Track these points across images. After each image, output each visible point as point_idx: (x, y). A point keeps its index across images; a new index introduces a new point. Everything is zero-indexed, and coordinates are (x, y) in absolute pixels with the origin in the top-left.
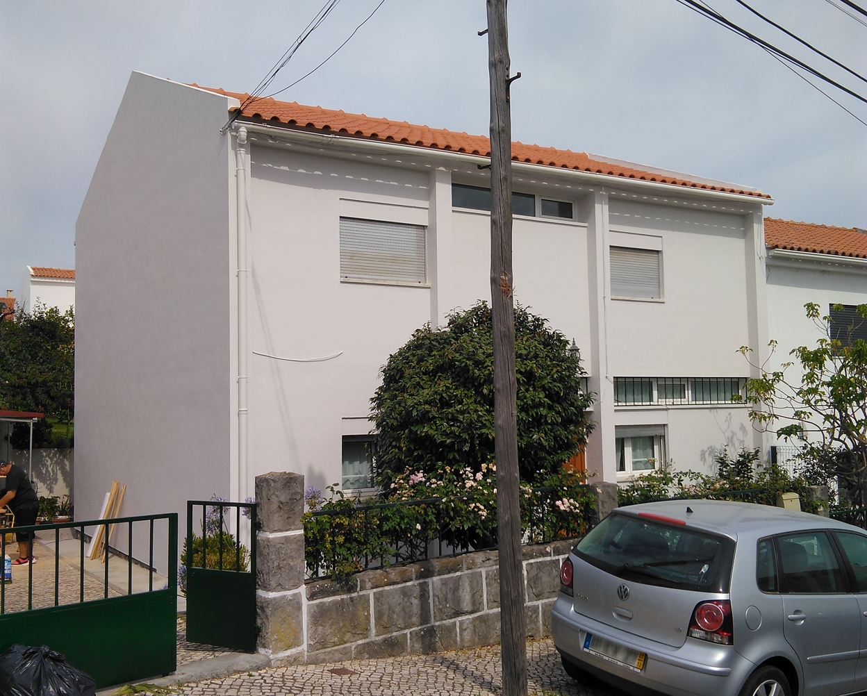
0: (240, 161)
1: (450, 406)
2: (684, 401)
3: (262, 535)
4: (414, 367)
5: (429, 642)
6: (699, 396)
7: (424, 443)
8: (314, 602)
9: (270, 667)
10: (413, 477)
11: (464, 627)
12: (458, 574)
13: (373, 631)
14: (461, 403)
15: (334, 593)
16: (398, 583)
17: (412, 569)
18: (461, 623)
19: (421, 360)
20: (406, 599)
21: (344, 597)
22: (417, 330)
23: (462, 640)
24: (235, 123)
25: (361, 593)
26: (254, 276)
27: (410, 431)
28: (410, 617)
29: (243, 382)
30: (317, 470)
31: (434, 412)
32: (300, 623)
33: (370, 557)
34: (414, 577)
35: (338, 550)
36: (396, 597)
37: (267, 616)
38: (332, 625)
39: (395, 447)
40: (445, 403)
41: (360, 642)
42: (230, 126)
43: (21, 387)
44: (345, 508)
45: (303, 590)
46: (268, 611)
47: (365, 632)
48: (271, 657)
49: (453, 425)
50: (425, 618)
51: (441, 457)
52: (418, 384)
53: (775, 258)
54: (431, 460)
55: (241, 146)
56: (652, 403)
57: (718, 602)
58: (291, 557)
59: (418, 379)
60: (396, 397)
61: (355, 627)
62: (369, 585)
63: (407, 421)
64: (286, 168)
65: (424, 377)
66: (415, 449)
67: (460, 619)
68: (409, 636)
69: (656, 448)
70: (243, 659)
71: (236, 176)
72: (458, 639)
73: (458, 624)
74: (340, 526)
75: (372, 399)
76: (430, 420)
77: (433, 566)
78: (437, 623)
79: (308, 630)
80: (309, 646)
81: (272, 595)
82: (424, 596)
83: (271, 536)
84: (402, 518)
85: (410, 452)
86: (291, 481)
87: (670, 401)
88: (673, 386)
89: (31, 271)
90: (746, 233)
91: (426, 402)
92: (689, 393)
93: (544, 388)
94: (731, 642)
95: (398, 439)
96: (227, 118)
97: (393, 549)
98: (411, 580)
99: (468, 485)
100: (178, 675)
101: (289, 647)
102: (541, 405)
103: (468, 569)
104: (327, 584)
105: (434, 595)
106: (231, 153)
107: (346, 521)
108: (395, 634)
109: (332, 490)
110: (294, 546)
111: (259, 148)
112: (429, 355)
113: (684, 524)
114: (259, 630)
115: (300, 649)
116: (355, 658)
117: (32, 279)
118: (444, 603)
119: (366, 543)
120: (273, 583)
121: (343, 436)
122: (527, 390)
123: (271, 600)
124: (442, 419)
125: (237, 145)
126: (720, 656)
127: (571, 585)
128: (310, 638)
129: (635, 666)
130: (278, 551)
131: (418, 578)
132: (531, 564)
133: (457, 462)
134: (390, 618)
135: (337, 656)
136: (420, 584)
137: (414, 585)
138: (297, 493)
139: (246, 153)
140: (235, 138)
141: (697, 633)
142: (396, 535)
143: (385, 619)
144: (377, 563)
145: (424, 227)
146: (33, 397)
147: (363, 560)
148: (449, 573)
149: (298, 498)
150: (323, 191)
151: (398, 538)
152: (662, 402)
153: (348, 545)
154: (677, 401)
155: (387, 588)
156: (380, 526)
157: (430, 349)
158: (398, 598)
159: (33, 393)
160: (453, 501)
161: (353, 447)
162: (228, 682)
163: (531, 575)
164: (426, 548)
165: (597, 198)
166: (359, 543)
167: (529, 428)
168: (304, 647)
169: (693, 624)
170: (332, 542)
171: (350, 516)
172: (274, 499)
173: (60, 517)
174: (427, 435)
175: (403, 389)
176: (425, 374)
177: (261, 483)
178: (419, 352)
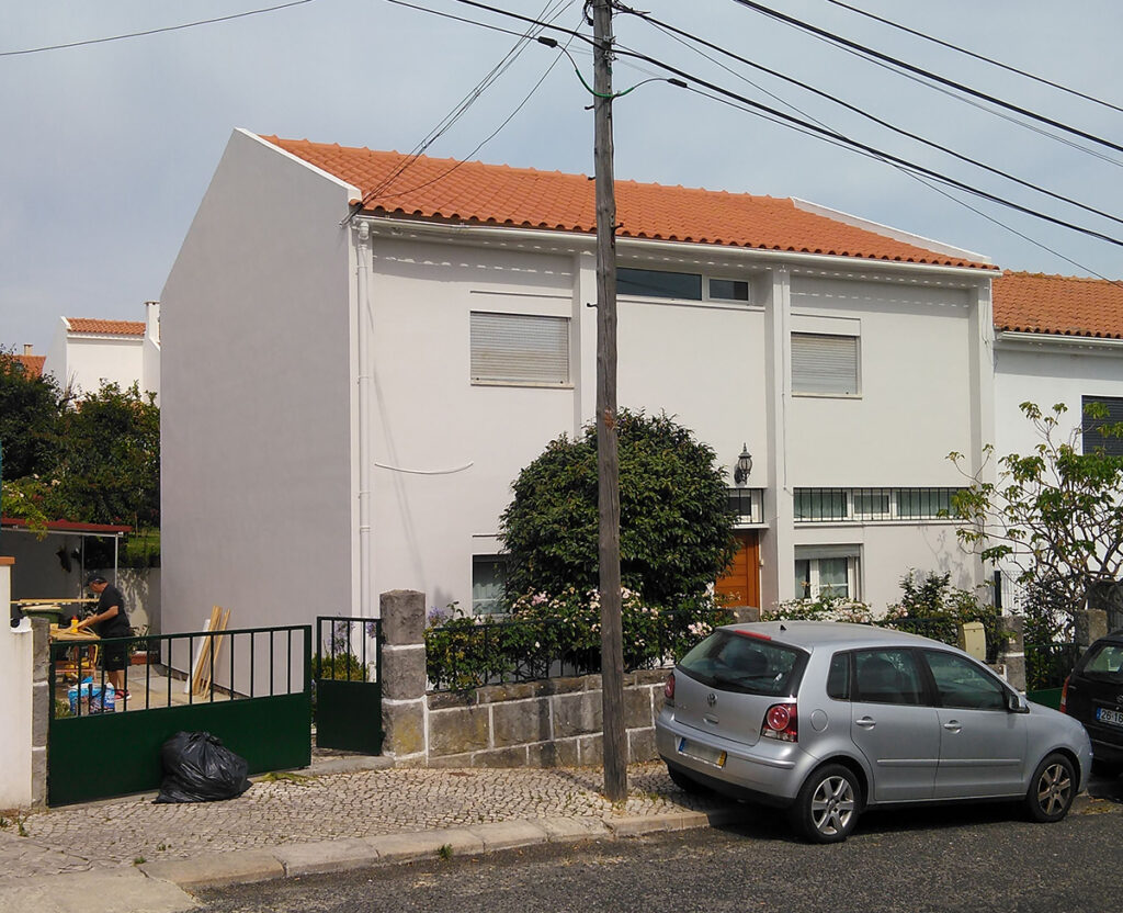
0: (361, 259)
1: (580, 525)
2: (886, 516)
3: (385, 648)
4: (546, 483)
5: (549, 757)
6: (906, 509)
7: (553, 563)
8: (435, 711)
9: (394, 768)
10: (535, 597)
11: (585, 745)
12: (580, 693)
13: (493, 743)
14: (591, 522)
15: (454, 705)
16: (517, 699)
17: (532, 686)
18: (582, 741)
19: (554, 475)
20: (525, 714)
21: (464, 708)
22: (553, 442)
23: (582, 758)
24: (356, 218)
25: (480, 706)
26: (376, 381)
27: (539, 551)
28: (530, 732)
29: (365, 497)
30: (445, 591)
31: (563, 532)
32: (422, 730)
33: (490, 673)
34: (534, 693)
35: (457, 664)
36: (516, 712)
37: (391, 723)
38: (452, 733)
39: (524, 567)
40: (575, 523)
41: (479, 752)
42: (351, 220)
43: (93, 493)
44: (466, 626)
45: (424, 699)
46: (392, 717)
47: (484, 743)
48: (395, 759)
49: (583, 546)
50: (544, 734)
51: (570, 579)
52: (549, 501)
53: (1005, 341)
54: (560, 582)
55: (363, 242)
56: (845, 519)
57: (788, 705)
58: (414, 669)
59: (548, 497)
60: (526, 514)
61: (474, 737)
62: (488, 699)
63: (535, 541)
64: (411, 261)
65: (556, 495)
66: (544, 570)
67: (581, 737)
68: (527, 749)
69: (850, 571)
70: (370, 761)
71: (357, 274)
72: (579, 757)
73: (579, 742)
74: (460, 642)
75: (501, 517)
76: (559, 540)
77: (553, 684)
78: (557, 740)
79: (429, 736)
80: (430, 751)
81: (396, 702)
82: (543, 711)
83: (395, 648)
84: (522, 637)
85: (538, 573)
86: (414, 599)
87: (867, 516)
88: (872, 499)
89: (68, 323)
90: (970, 312)
91: (555, 522)
92: (894, 506)
93: (680, 507)
94: (796, 739)
95: (526, 559)
96: (347, 212)
97: (513, 667)
98: (530, 696)
99: (592, 607)
100: (312, 768)
101: (412, 751)
102: (678, 525)
103: (590, 689)
104: (447, 696)
105: (554, 713)
106: (352, 250)
107: (466, 638)
108: (513, 747)
109: (453, 608)
110: (416, 659)
111: (381, 241)
112: (562, 470)
113: (769, 639)
114: (384, 734)
115: (422, 753)
116: (474, 767)
117: (69, 336)
118: (564, 721)
119: (485, 659)
120: (397, 692)
121: (474, 556)
122: (662, 509)
123: (395, 707)
124: (572, 539)
125: (358, 241)
126: (787, 751)
127: (672, 697)
128: (431, 744)
129: (717, 763)
130: (402, 662)
131: (537, 695)
132: (659, 687)
133: (587, 583)
134: (509, 731)
135: (457, 762)
136: (539, 701)
137: (533, 702)
138: (418, 610)
139: (368, 248)
140: (356, 232)
141: (770, 733)
142: (517, 653)
143: (504, 731)
144: (497, 679)
145: (567, 319)
146: (108, 505)
147: (483, 675)
148: (570, 691)
149: (420, 613)
150: (452, 283)
151: (519, 657)
152: (858, 517)
153: (468, 661)
154: (877, 516)
155: (505, 703)
156: (500, 644)
157: (564, 463)
158: (517, 714)
159: (106, 499)
160: (575, 622)
161: (483, 567)
162: (356, 776)
163: (658, 699)
164: (547, 668)
165: (775, 278)
166: (479, 659)
167: (663, 549)
168: (426, 752)
169: (765, 724)
170: (453, 658)
171: (470, 634)
172: (397, 614)
173: (138, 652)
174: (556, 556)
175: (533, 507)
176: (556, 491)
177: (385, 600)
178: (551, 466)
